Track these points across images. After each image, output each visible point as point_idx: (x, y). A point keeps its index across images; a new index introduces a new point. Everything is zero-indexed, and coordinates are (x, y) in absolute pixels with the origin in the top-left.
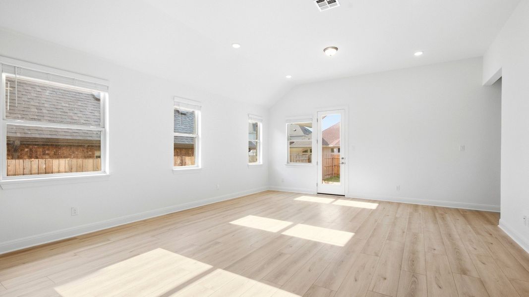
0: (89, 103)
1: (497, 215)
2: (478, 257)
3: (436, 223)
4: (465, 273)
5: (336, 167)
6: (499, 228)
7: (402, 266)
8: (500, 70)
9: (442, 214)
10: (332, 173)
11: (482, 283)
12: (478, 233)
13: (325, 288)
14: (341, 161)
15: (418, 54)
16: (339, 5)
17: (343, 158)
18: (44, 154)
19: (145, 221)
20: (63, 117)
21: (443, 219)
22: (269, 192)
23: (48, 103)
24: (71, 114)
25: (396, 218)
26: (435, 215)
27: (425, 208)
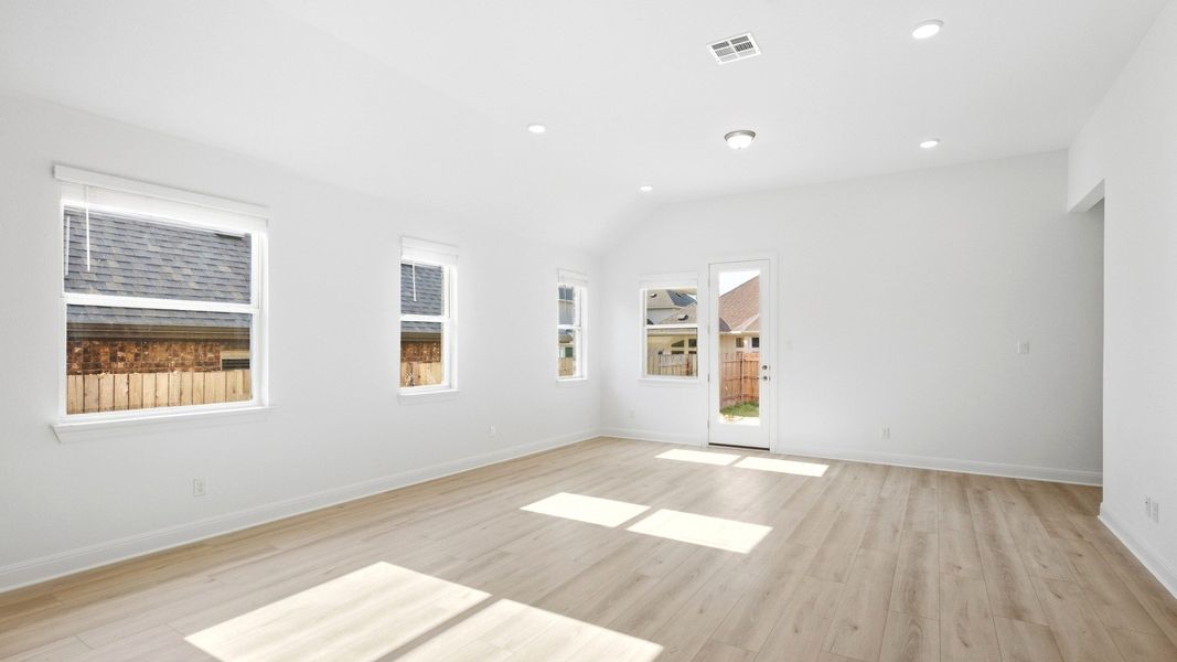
0: (204, 244)
1: (1096, 493)
2: (1048, 583)
3: (967, 511)
4: (1019, 617)
5: (748, 380)
6: (1100, 521)
7: (892, 602)
8: (1102, 185)
9: (979, 492)
10: (740, 397)
11: (1051, 635)
12: (1053, 533)
13: (735, 645)
14: (763, 374)
15: (929, 145)
16: (759, 53)
17: (765, 367)
18: (114, 359)
19: (341, 506)
20: (152, 276)
21: (982, 501)
22: (602, 440)
23: (117, 244)
24: (169, 270)
25: (881, 500)
26: (964, 492)
27: (944, 477)
